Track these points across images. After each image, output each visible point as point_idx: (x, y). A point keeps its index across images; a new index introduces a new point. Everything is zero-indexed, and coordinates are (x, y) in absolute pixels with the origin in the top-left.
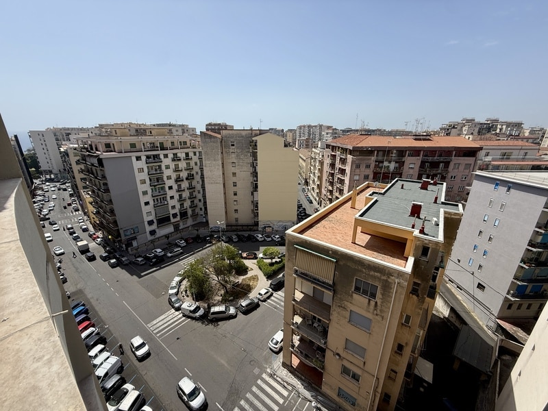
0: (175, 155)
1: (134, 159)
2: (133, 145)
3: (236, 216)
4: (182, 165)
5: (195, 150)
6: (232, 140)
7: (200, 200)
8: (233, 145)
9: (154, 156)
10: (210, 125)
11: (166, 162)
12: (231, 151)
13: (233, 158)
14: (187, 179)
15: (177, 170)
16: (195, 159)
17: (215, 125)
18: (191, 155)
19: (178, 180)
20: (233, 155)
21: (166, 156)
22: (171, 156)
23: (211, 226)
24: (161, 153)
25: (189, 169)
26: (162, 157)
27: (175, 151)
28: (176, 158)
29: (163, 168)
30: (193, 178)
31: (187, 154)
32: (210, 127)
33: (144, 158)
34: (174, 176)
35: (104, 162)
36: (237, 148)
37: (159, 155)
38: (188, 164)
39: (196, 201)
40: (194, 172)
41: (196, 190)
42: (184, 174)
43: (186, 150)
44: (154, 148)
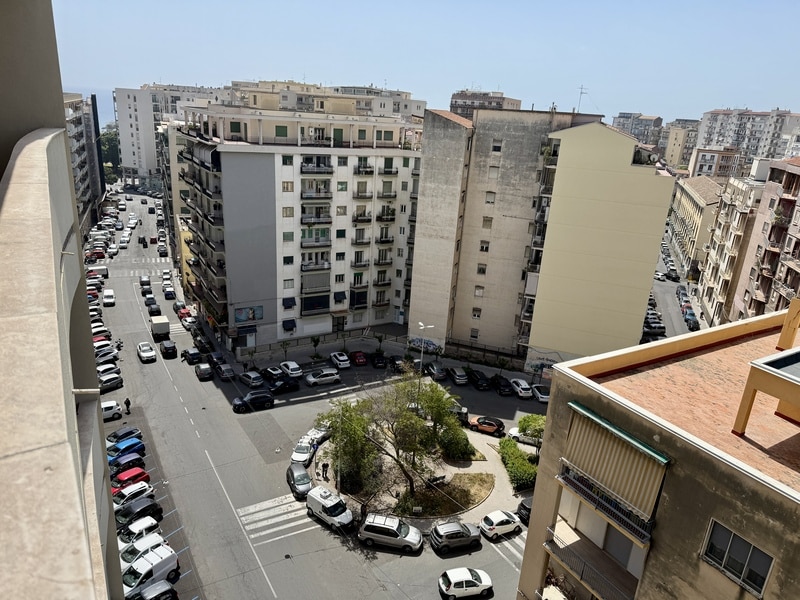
0: (363, 160)
1: (279, 160)
2: (281, 131)
3: (475, 323)
4: (375, 185)
5: (407, 153)
6: (497, 135)
7: (399, 273)
8: (497, 149)
9: (319, 158)
10: (462, 95)
11: (343, 173)
12: (491, 162)
13: (491, 180)
14: (379, 219)
15: (361, 195)
16: (405, 174)
17: (475, 96)
18: (397, 163)
19: (360, 219)
20: (494, 175)
21: (343, 161)
22: (353, 162)
23: (412, 335)
24: (335, 153)
25: (388, 196)
26: (334, 161)
27: (363, 152)
28: (363, 169)
29: (334, 186)
30: (393, 220)
31: (389, 162)
32: (460, 102)
33: (298, 161)
34: (352, 208)
35: (224, 160)
36: (507, 157)
37: (329, 157)
38: (387, 185)
39: (390, 274)
40: (396, 205)
41: (395, 247)
42: (374, 208)
43: (388, 153)
44: (321, 139)
